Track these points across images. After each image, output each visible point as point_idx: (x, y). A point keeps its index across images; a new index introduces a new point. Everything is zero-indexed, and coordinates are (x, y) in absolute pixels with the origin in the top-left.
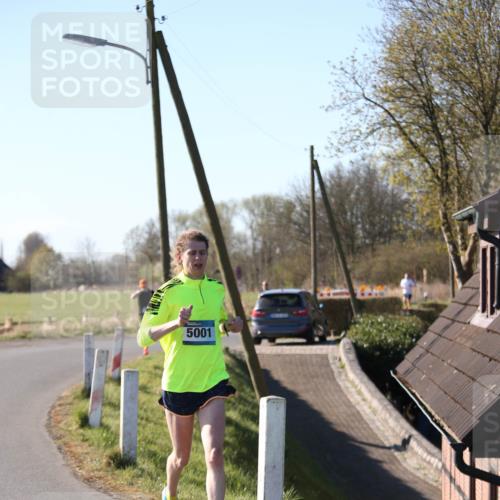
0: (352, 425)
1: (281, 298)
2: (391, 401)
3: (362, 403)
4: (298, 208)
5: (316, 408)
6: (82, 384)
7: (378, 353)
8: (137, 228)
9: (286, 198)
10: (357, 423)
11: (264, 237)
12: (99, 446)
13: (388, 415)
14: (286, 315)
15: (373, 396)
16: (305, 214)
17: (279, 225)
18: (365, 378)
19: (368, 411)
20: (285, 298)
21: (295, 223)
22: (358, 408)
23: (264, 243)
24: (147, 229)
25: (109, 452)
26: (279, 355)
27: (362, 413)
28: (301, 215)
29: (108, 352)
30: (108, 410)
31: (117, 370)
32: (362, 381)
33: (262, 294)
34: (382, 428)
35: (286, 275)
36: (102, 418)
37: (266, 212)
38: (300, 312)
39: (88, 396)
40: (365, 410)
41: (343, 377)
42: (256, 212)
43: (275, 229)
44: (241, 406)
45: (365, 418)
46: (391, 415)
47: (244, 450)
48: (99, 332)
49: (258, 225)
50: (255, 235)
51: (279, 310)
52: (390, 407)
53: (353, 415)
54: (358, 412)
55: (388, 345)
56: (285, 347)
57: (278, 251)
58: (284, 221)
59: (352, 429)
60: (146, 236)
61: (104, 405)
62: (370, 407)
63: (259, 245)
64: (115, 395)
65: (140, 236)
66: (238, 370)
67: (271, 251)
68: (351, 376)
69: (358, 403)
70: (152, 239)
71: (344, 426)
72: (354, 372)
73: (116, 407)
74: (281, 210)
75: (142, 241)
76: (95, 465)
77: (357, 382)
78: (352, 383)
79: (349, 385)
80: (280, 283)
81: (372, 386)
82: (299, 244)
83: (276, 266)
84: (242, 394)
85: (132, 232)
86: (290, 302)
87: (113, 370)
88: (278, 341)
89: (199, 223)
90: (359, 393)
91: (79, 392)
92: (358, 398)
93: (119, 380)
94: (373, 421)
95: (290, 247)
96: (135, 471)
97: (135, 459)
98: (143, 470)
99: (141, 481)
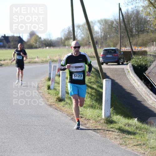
0: (132, 90)
1: (109, 51)
2: (144, 83)
3: (135, 83)
4: (115, 23)
5: (121, 85)
6: (48, 77)
7: (140, 68)
8: (65, 29)
9: (111, 20)
10: (133, 89)
11: (104, 32)
12: (53, 95)
13: (143, 87)
14: (111, 56)
15: (138, 81)
16: (117, 25)
17: (109, 28)
18: (136, 75)
19: (137, 85)
20: (111, 50)
21: (114, 27)
22: (134, 85)
23: (104, 33)
24: (68, 29)
25: (56, 97)
26: (109, 68)
27: (135, 86)
28: (116, 25)
29: (56, 66)
30: (56, 84)
31: (59, 73)
32: (135, 76)
33: (104, 49)
34: (141, 91)
35: (111, 44)
36: (54, 87)
37: (105, 24)
38: (116, 55)
39: (50, 80)
40: (135, 85)
41: (129, 75)
42: (102, 24)
43: (107, 29)
44: (97, 84)
45: (136, 88)
46: (144, 87)
47: (98, 97)
48: (54, 61)
49: (102, 28)
50: (101, 31)
51: (109, 54)
52: (144, 84)
53: (132, 87)
54: (134, 86)
55: (143, 65)
56: (111, 66)
57: (108, 36)
58: (111, 27)
59: (132, 91)
60: (67, 31)
61: (55, 83)
62: (137, 84)
63: (103, 34)
64: (58, 80)
65: (66, 31)
66: (96, 73)
67: (106, 36)
68: (131, 75)
69: (134, 83)
70: (69, 32)
71: (129, 90)
72: (132, 74)
73: (59, 83)
74: (110, 23)
75: (66, 33)
76: (52, 101)
77: (133, 77)
78: (132, 77)
79: (131, 77)
80: (109, 46)
81: (138, 78)
82: (115, 34)
83: (108, 41)
84: (98, 80)
85: (63, 30)
86: (113, 52)
87: (58, 72)
88: (109, 64)
89: (84, 27)
90: (134, 80)
91: (47, 79)
92: (134, 82)
93: (59, 76)
94: (138, 89)
95: (112, 35)
96: (65, 103)
97: (64, 99)
98: (67, 102)
99: (66, 106)
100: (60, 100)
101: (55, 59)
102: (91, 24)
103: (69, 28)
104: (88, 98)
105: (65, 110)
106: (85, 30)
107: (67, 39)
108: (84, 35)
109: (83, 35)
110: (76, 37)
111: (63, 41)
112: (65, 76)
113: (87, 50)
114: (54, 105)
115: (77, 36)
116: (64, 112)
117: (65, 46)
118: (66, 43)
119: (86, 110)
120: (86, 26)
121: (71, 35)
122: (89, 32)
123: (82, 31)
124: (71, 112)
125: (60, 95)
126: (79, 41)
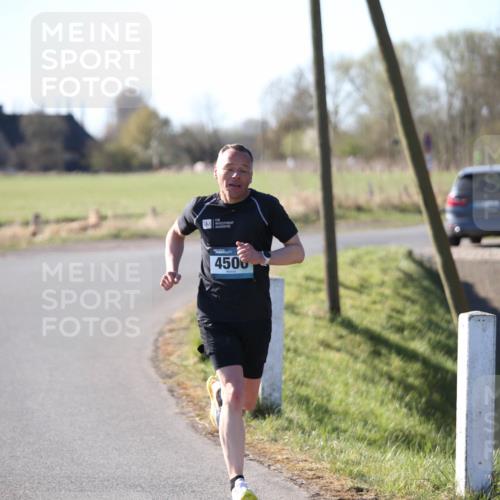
8: (279, 80)
9: (496, 34)
11: (465, 91)
17: (487, 74)
24: (294, 81)
37: (467, 54)
42: (453, 54)
43: (480, 81)
44: (431, 334)
47: (436, 397)
50: (451, 89)
57: (485, 111)
58: (495, 68)
60: (293, 91)
65: (284, 91)
66: (426, 283)
67: (474, 112)
70: (301, 95)
74: (490, 51)
75: (287, 99)
84: (433, 317)
85: (272, 85)
88: (485, 241)
89: (368, 71)
96: (279, 421)
97: (279, 405)
98: (290, 421)
99: (288, 436)
100: (261, 409)
102: (403, 57)
103: (300, 76)
104: (391, 401)
105: (279, 457)
106: (373, 85)
107: (292, 125)
108: (370, 106)
109: (364, 110)
110: (332, 118)
111: (271, 135)
112: (282, 300)
113: (386, 176)
115: (336, 113)
116: (278, 466)
117: (280, 157)
118: (288, 142)
119: (378, 454)
120: (380, 67)
121: (311, 108)
122: (391, 95)
123: (358, 89)
124: (308, 466)
126: (345, 134)
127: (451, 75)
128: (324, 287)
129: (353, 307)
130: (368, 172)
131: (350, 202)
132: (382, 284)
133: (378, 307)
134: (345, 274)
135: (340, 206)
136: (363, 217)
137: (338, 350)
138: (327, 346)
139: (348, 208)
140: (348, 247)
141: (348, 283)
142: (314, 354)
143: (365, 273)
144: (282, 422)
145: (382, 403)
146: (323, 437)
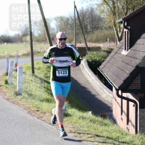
4: (70, 20)
7: (94, 63)
12: (11, 89)
18: (90, 70)
21: (69, 24)
25: (14, 91)
28: (71, 22)
29: (13, 62)
31: (16, 67)
36: (11, 81)
37: (60, 21)
42: (58, 21)
43: (63, 26)
48: (11, 57)
52: (98, 79)
55: (97, 60)
58: (66, 24)
61: (12, 78)
62: (92, 79)
64: (16, 75)
68: (86, 70)
73: (16, 78)
74: (65, 20)
77: (88, 71)
79: (85, 72)
81: (92, 73)
91: (5, 74)
92: (88, 76)
93: (17, 70)
95: (68, 31)
97: (21, 93)
98: (24, 96)
99: (23, 100)
100: (18, 94)
101: (13, 54)
102: (48, 21)
104: (45, 92)
105: (21, 104)
107: (25, 35)
108: (41, 31)
109: (39, 32)
110: (33, 34)
111: (20, 37)
112: (22, 71)
113: (44, 46)
114: (11, 99)
115: (34, 32)
116: (21, 106)
117: (22, 42)
118: (24, 38)
119: (42, 103)
120: (43, 23)
121: (28, 32)
124: (27, 106)
125: (17, 89)
126: (36, 37)
127: (57, 25)
128: (31, 68)
129: (37, 73)
130: (40, 45)
131: (37, 51)
132: (43, 68)
133: (42, 73)
134: (36, 66)
135: (35, 52)
136: (39, 54)
137: (34, 82)
138: (32, 81)
139: (36, 52)
140: (36, 60)
141: (36, 68)
142: (29, 83)
143: (40, 66)
144: (22, 97)
145: (43, 92)
146: (31, 100)
